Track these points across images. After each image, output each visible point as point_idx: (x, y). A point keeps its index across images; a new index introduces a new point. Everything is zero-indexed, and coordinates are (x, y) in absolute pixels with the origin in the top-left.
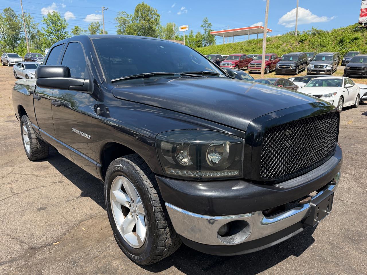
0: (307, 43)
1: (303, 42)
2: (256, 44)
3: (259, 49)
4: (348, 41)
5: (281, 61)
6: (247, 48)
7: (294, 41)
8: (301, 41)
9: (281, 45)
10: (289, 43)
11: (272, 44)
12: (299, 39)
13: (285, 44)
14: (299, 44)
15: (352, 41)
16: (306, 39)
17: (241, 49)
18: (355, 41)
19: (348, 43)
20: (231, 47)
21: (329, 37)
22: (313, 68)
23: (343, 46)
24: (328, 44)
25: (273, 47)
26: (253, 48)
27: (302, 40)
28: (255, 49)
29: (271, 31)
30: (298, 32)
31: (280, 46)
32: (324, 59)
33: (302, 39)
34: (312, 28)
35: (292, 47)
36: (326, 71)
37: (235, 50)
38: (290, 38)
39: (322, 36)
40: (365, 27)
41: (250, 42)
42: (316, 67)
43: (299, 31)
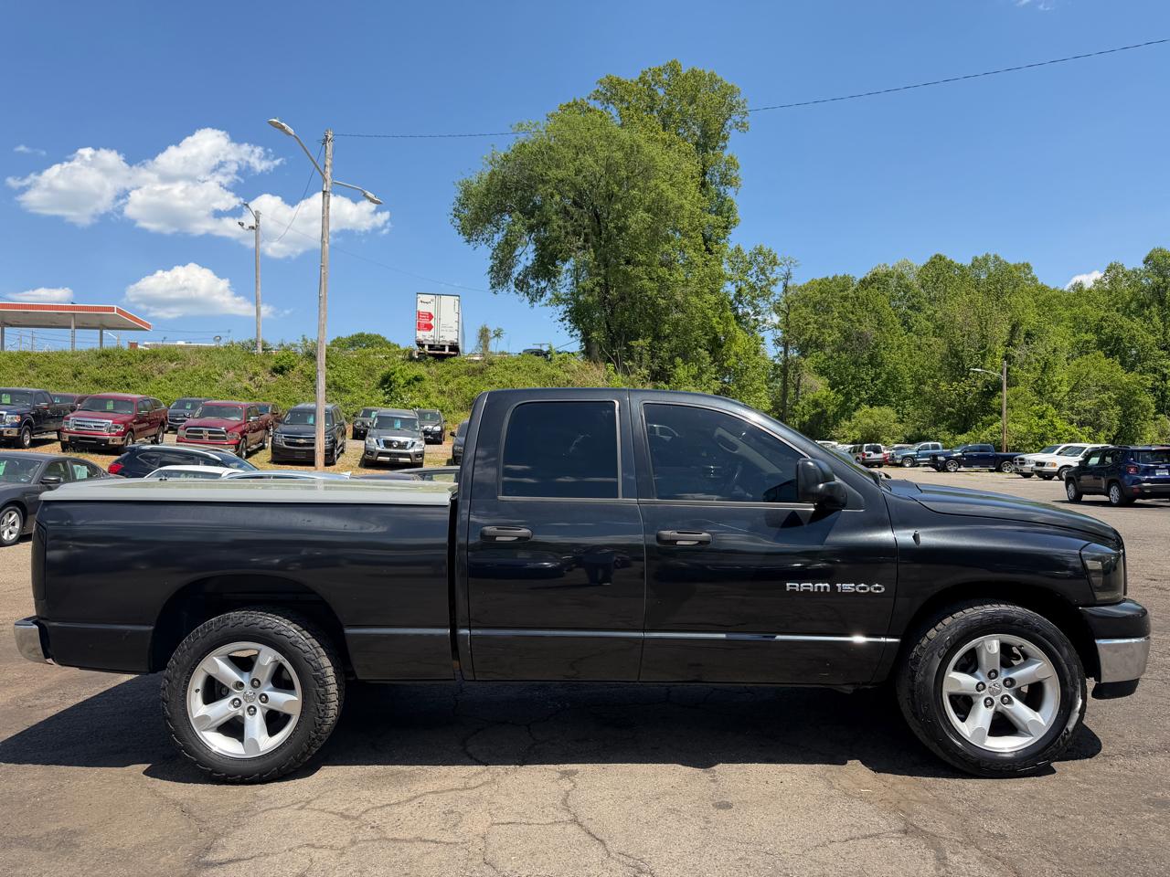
0: (294, 375)
1: (285, 372)
2: (130, 364)
3: (147, 381)
4: (402, 381)
5: (285, 424)
6: (98, 374)
7: (258, 369)
8: (279, 370)
9: (220, 375)
10: (244, 372)
11: (189, 369)
12: (272, 363)
13: (232, 374)
14: (273, 376)
15: (409, 383)
16: (292, 367)
17: (75, 376)
18: (416, 383)
19: (403, 387)
20: (32, 365)
21: (353, 368)
22: (381, 448)
23: (393, 394)
24: (353, 386)
25: (197, 379)
26: (124, 377)
27: (282, 368)
28: (130, 380)
29: (149, 327)
30: (264, 344)
31: (217, 378)
32: (398, 425)
33: (281, 363)
34: (304, 339)
35: (253, 384)
36: (413, 456)
37: (48, 376)
38: (245, 360)
39: (333, 362)
40: (430, 355)
41: (108, 356)
42: (388, 444)
43: (269, 343)
